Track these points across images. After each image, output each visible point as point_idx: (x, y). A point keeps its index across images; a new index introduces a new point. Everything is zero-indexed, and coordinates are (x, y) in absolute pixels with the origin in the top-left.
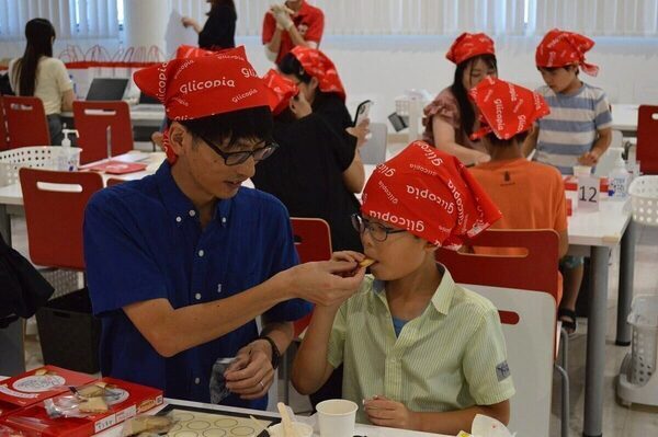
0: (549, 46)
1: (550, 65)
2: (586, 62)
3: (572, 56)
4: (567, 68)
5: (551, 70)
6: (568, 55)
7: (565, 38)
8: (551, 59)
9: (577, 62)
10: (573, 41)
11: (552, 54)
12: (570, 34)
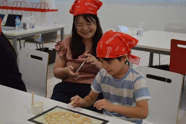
0: (107, 42)
1: (107, 57)
2: (132, 54)
3: (123, 50)
4: (119, 59)
5: (108, 60)
6: (120, 50)
7: (119, 37)
8: (108, 52)
9: (126, 54)
10: (124, 40)
11: (109, 49)
12: (122, 34)
